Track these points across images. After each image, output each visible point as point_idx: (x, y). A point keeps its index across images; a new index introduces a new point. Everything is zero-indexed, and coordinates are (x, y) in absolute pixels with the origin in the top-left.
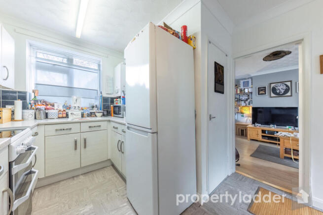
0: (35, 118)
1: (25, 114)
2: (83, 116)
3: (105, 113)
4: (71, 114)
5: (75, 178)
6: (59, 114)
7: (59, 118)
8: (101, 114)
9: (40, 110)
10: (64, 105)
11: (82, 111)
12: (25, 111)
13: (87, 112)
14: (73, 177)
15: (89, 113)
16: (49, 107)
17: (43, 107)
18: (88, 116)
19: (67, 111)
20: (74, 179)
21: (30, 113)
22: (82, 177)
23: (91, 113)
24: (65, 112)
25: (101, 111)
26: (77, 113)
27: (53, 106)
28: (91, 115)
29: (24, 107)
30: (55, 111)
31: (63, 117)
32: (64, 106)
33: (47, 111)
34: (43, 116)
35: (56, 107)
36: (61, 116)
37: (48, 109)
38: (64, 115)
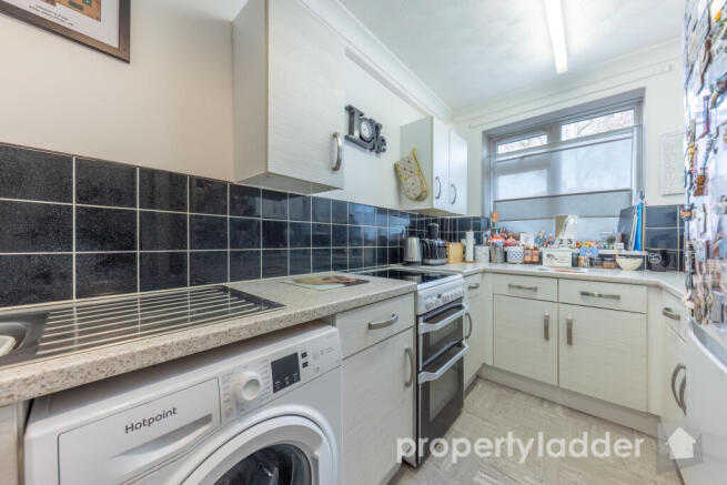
0: (490, 260)
1: (478, 253)
2: (576, 263)
3: (656, 260)
4: (548, 256)
5: (546, 405)
6: (525, 255)
7: (525, 263)
8: (639, 262)
9: (495, 245)
10: (538, 237)
11: (577, 251)
12: (478, 248)
13: (589, 255)
14: (543, 399)
15: (595, 256)
16: (511, 240)
17: (499, 241)
18: (591, 265)
19: (541, 249)
20: (542, 405)
21: (483, 250)
22: (560, 412)
23: (602, 257)
24: (537, 252)
25: (637, 253)
26: (563, 254)
27: (518, 238)
28: (602, 261)
29: (479, 241)
30: (520, 249)
31: (532, 263)
32: (537, 240)
33: (506, 249)
34: (499, 257)
35: (522, 241)
36: (528, 259)
37: (509, 245)
38: (536, 259)
